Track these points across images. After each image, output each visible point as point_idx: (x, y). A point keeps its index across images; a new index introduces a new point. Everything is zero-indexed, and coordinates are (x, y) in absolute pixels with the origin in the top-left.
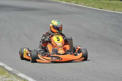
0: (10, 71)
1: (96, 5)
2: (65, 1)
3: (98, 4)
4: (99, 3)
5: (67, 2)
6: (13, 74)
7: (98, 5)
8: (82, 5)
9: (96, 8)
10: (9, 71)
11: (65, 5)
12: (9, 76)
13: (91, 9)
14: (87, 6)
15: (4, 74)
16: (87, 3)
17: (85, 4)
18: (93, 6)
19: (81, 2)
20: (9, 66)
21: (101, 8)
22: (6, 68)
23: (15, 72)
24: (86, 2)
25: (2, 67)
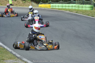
2: (68, 11)
5: (70, 11)
7: (92, 14)
8: (80, 14)
10: (18, 57)
11: (69, 13)
12: (17, 60)
13: (86, 17)
14: (83, 15)
15: (15, 59)
16: (84, 12)
18: (88, 14)
20: (19, 54)
21: (93, 16)
22: (17, 55)
23: (21, 58)
25: (14, 55)
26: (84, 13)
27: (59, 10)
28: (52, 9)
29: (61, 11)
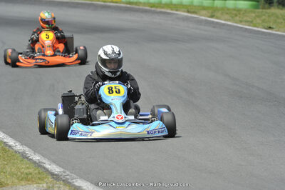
0: (56, 175)
1: (258, 21)
2: (184, 12)
3: (264, 17)
4: (264, 15)
5: (188, 12)
6: (63, 181)
7: (263, 21)
8: (225, 20)
9: (258, 27)
10: (53, 174)
11: (186, 19)
12: (53, 186)
13: (246, 29)
14: (236, 23)
15: (43, 180)
16: (236, 15)
17: (232, 17)
18: (252, 22)
19: (222, 14)
20: (54, 162)
21: (270, 28)
22: (47, 166)
23: (68, 177)
24: (235, 12)
25: (38, 165)
26: (237, 18)
27: (153, 9)
28: (128, 6)
29: (161, 12)
